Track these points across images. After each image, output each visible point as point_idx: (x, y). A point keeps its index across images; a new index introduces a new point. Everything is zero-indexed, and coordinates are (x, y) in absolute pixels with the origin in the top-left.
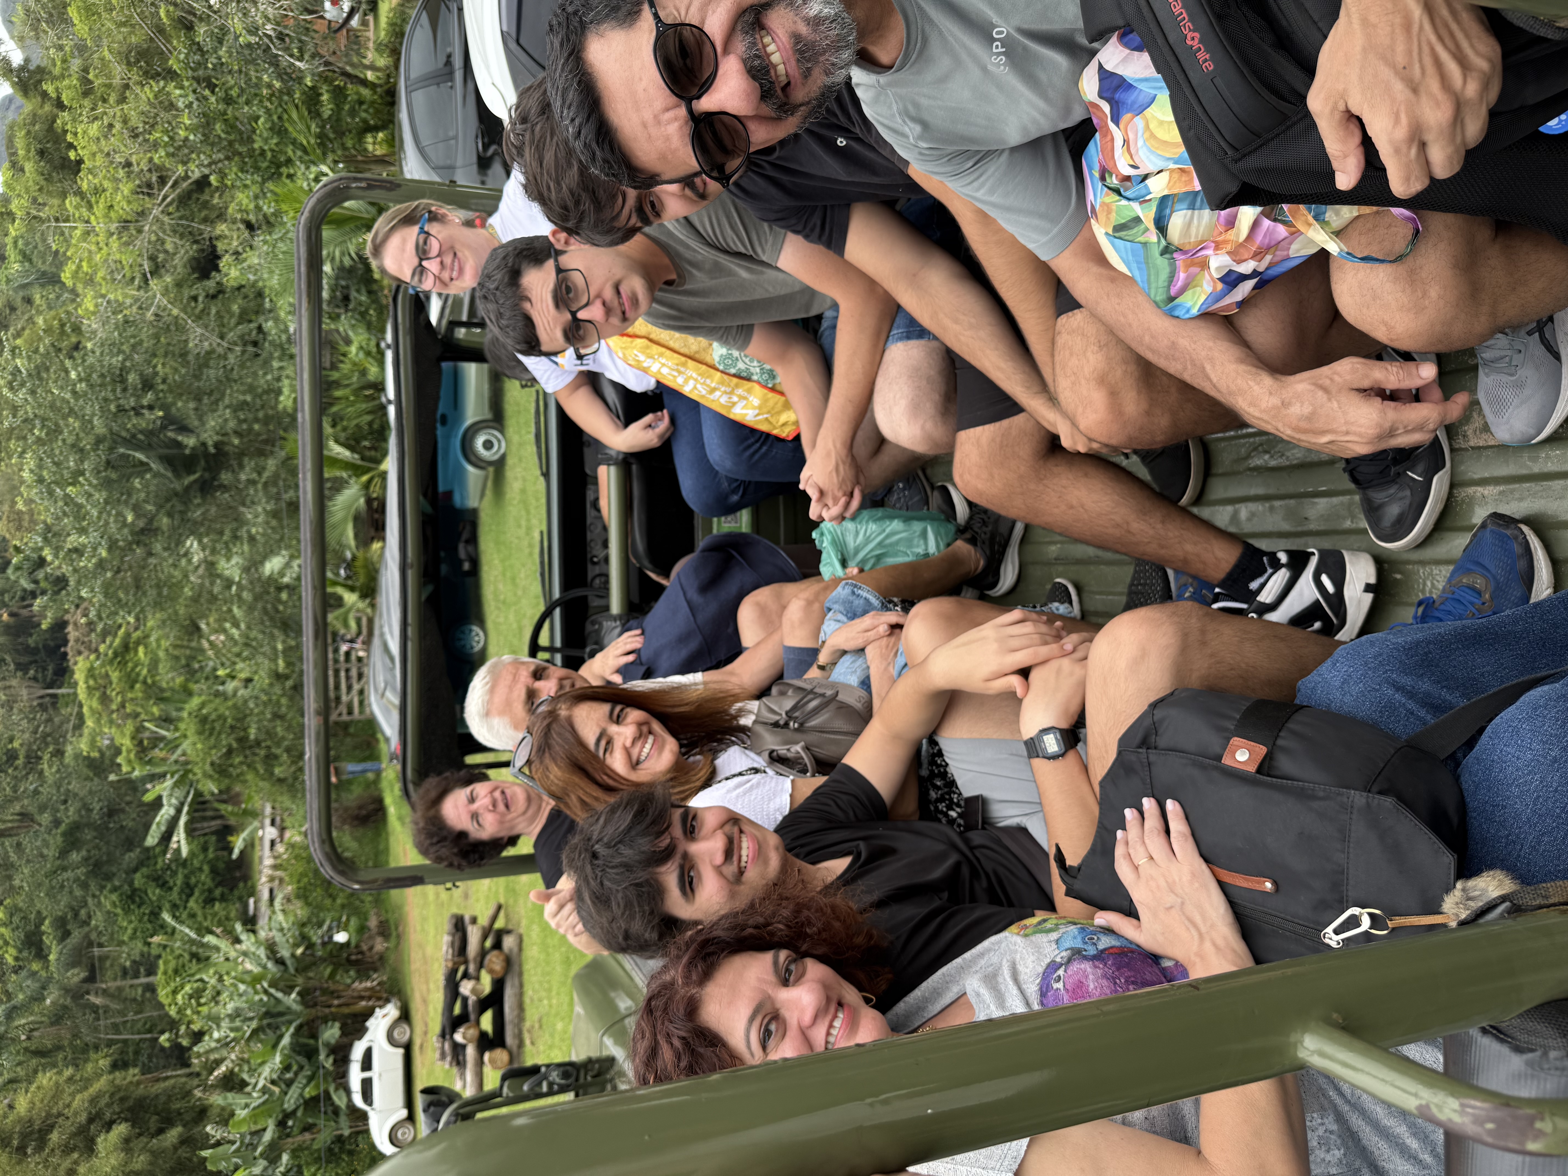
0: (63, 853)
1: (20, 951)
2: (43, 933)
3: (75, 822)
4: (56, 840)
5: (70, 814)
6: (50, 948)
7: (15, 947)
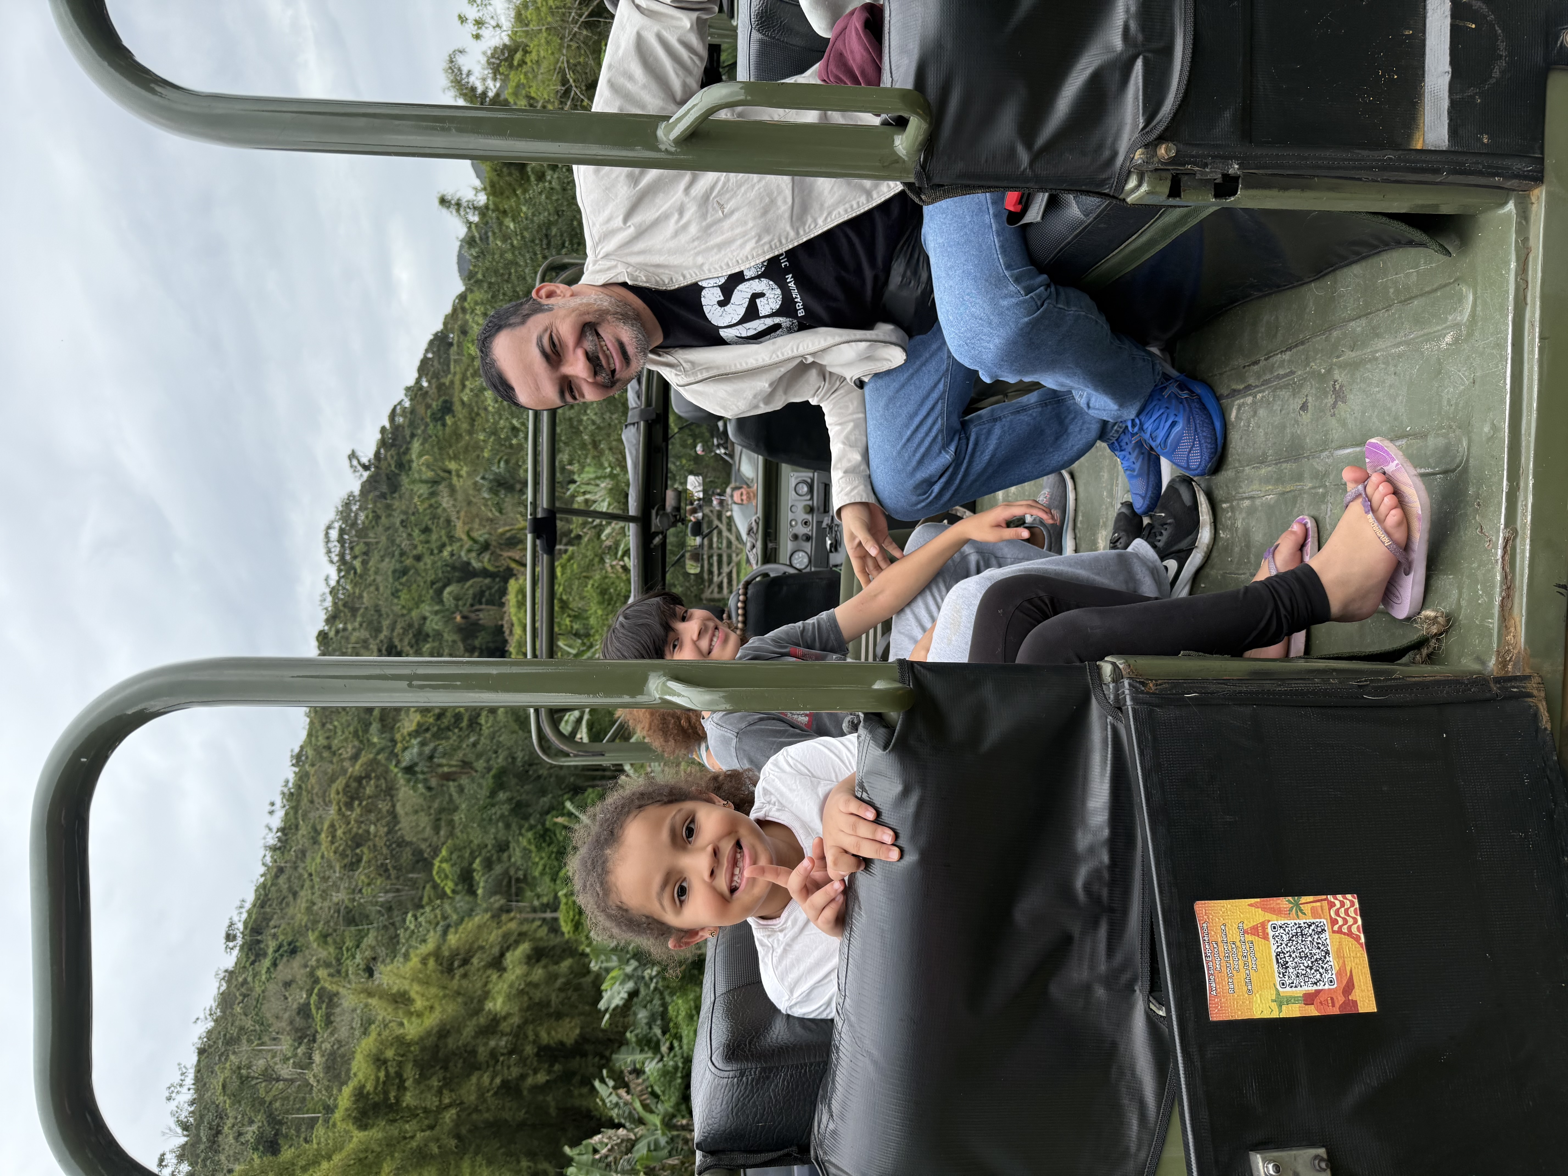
0: (493, 794)
1: (456, 885)
2: (474, 870)
3: (503, 767)
4: (488, 782)
5: (500, 761)
6: (478, 883)
7: (452, 880)
